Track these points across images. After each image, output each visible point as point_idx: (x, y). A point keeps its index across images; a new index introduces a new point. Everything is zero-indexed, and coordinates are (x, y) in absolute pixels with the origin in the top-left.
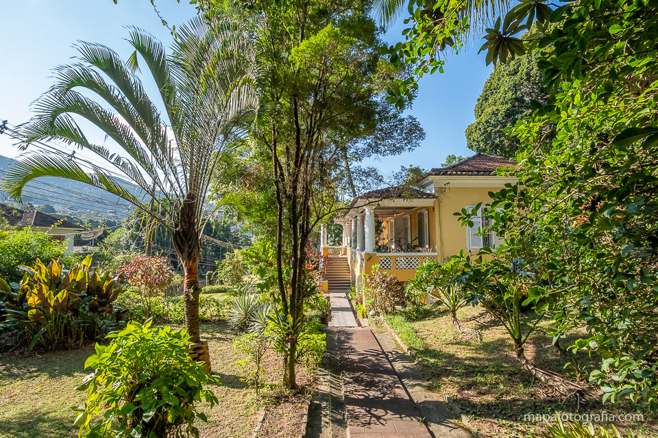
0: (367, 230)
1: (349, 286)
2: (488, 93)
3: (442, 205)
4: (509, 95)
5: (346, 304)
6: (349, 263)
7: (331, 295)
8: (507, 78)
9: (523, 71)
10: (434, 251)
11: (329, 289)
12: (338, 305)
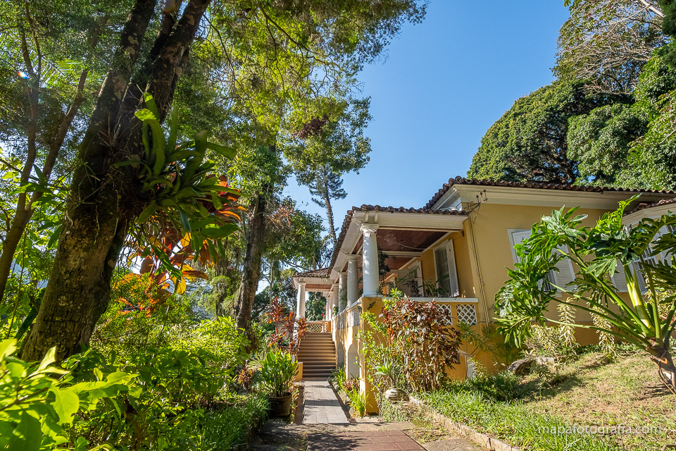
0: (366, 262)
1: (334, 368)
2: (478, 165)
3: (475, 226)
4: (502, 165)
5: (329, 395)
6: (334, 339)
7: (307, 384)
8: (497, 150)
9: (512, 141)
10: (470, 295)
11: (303, 376)
12: (316, 397)
